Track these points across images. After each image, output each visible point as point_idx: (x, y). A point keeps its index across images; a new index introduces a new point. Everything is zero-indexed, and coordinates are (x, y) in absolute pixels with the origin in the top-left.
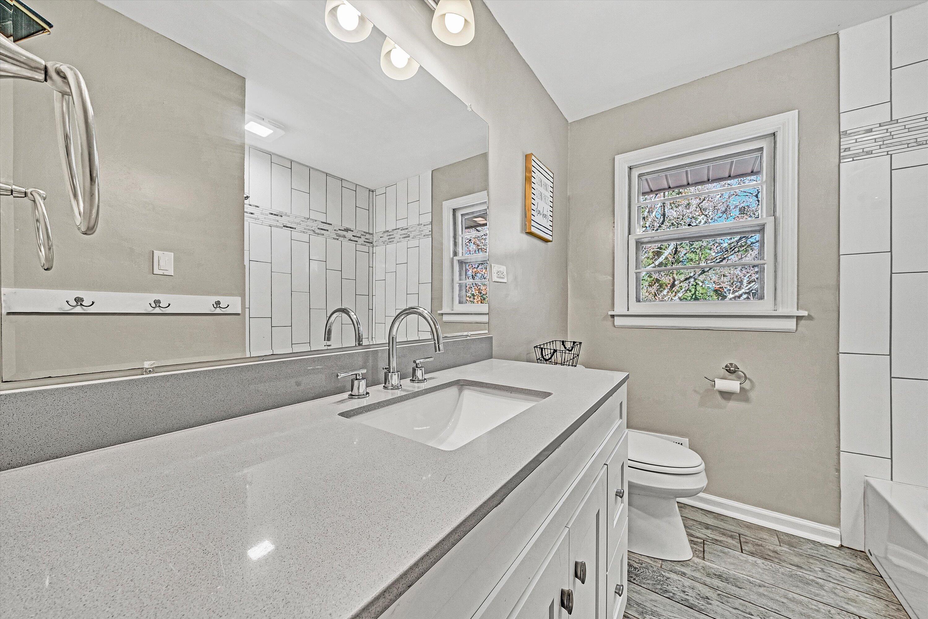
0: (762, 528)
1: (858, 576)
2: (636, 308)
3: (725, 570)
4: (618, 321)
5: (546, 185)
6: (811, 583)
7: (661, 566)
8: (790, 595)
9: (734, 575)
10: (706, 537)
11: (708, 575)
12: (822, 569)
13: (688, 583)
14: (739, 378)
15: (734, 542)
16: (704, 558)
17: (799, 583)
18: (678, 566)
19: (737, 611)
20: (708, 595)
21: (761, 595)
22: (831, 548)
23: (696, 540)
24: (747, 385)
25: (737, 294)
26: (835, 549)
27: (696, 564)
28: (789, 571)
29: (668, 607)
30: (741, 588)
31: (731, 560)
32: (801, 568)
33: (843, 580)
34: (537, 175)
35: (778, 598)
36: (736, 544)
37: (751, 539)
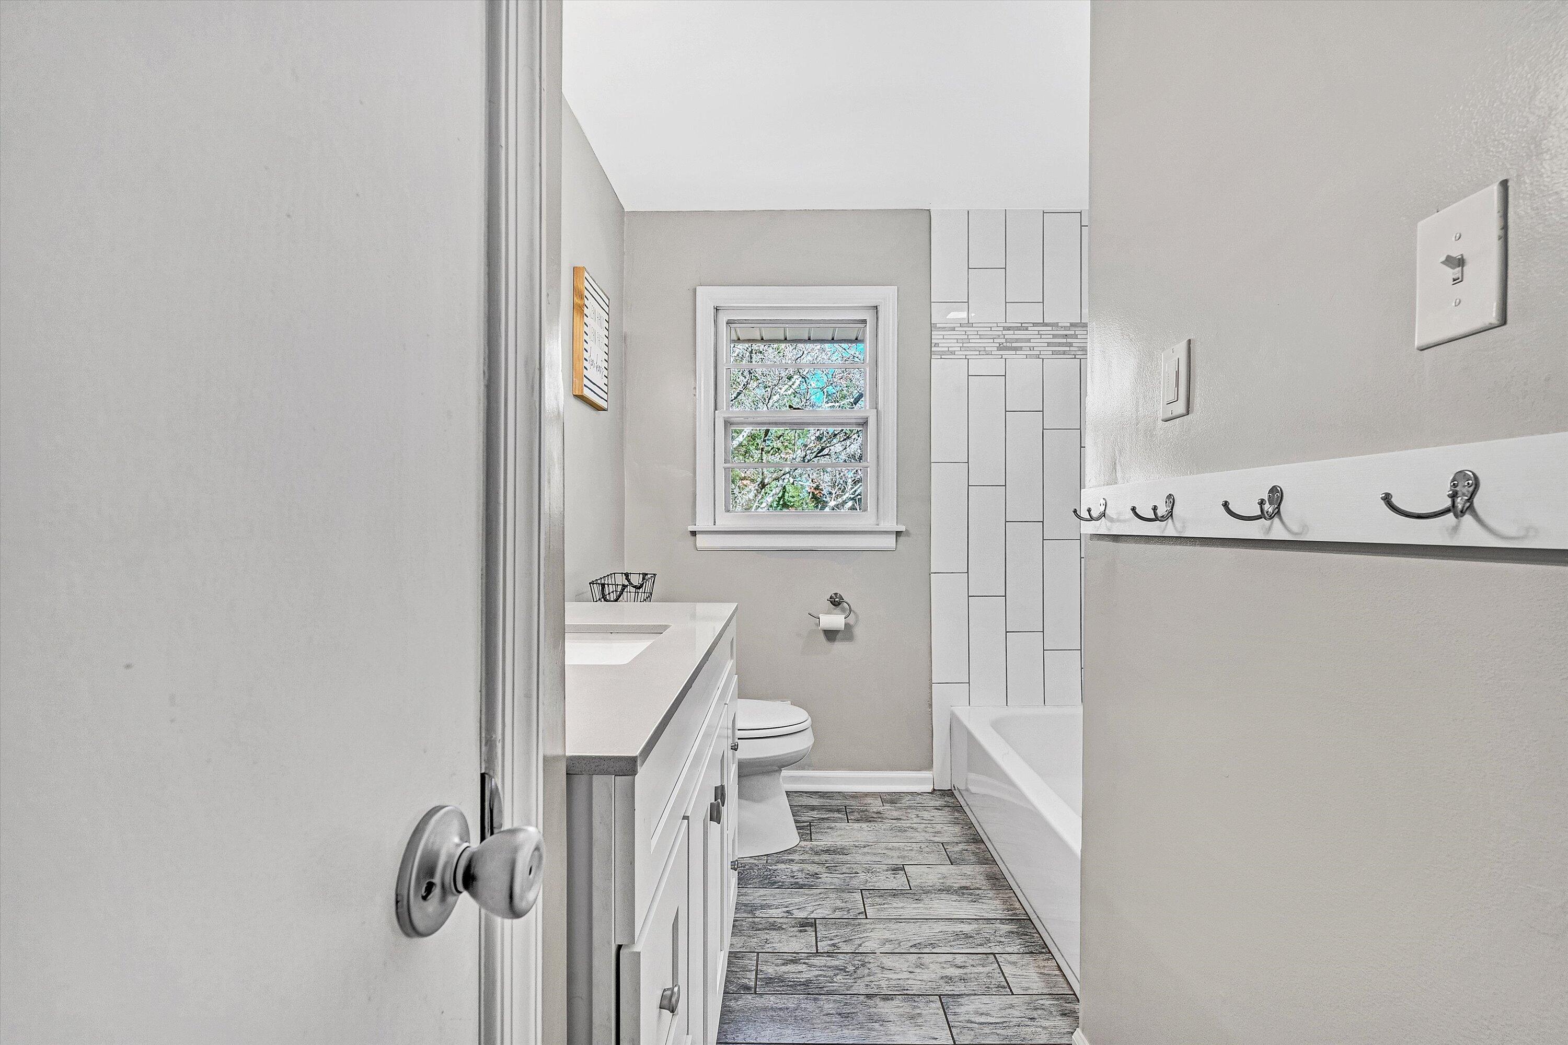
0: (867, 795)
1: (944, 812)
2: (725, 521)
3: (833, 843)
4: (701, 541)
5: (600, 318)
6: (907, 829)
7: (767, 861)
8: (890, 845)
9: (841, 845)
10: (812, 818)
11: (817, 853)
12: (917, 815)
13: (795, 867)
14: (843, 610)
15: (840, 816)
16: (811, 839)
17: (897, 833)
18: (785, 855)
19: (845, 875)
20: (817, 871)
21: (864, 854)
22: (925, 794)
23: (802, 824)
24: (851, 620)
25: (840, 500)
26: (928, 794)
27: (804, 848)
28: (890, 826)
29: (778, 896)
30: (847, 854)
31: (839, 833)
32: (900, 819)
33: (933, 818)
34: (590, 302)
35: (880, 851)
36: (843, 816)
37: (857, 807)
